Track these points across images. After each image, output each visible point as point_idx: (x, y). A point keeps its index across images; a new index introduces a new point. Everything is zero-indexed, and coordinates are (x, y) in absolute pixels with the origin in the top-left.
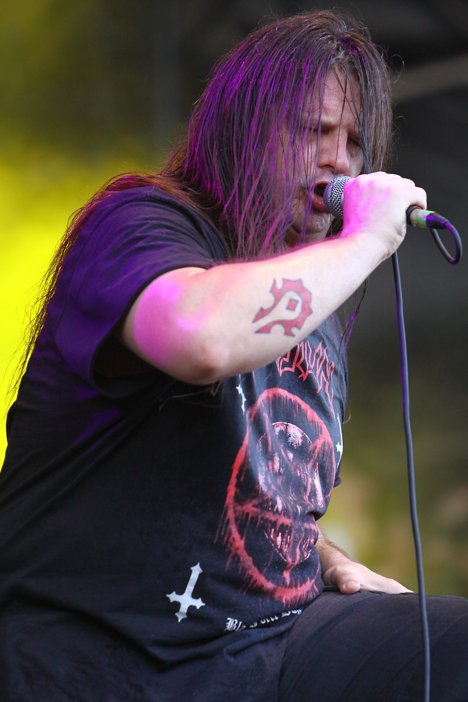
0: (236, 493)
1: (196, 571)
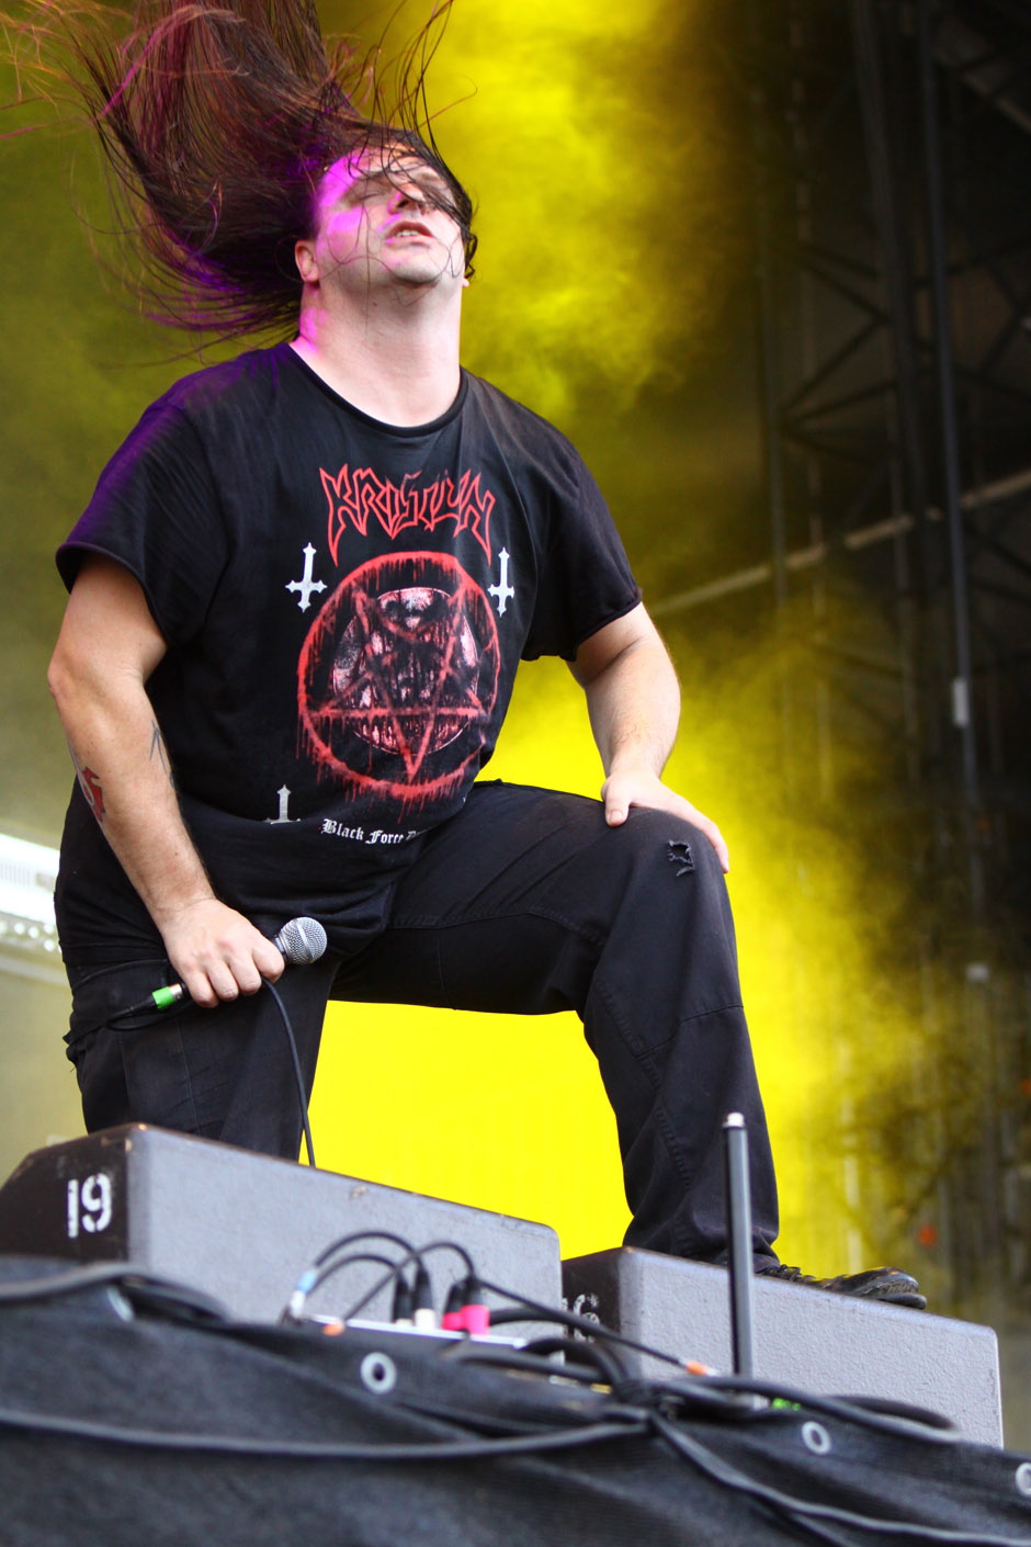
0: (308, 699)
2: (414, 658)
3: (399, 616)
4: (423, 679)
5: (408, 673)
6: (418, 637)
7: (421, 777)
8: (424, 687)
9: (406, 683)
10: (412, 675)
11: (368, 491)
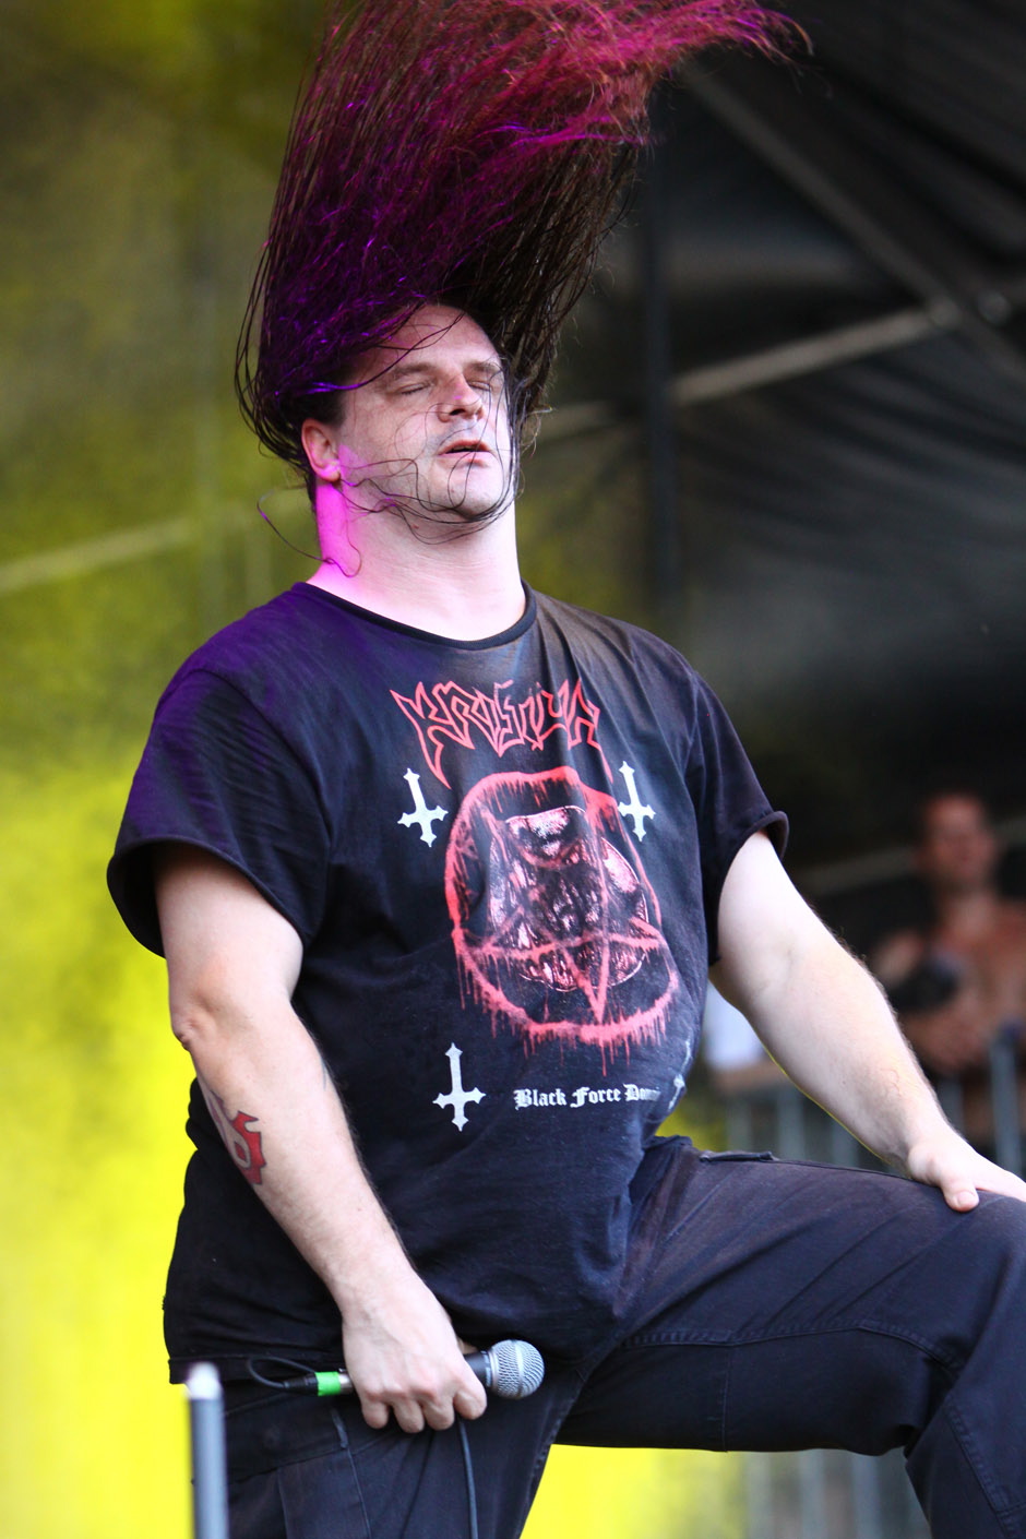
0: (465, 935)
1: (454, 1054)
2: (566, 884)
3: (533, 845)
4: (585, 902)
5: (564, 900)
6: (564, 861)
7: (612, 1015)
8: (588, 910)
9: (565, 910)
10: (570, 902)
11: (458, 704)
